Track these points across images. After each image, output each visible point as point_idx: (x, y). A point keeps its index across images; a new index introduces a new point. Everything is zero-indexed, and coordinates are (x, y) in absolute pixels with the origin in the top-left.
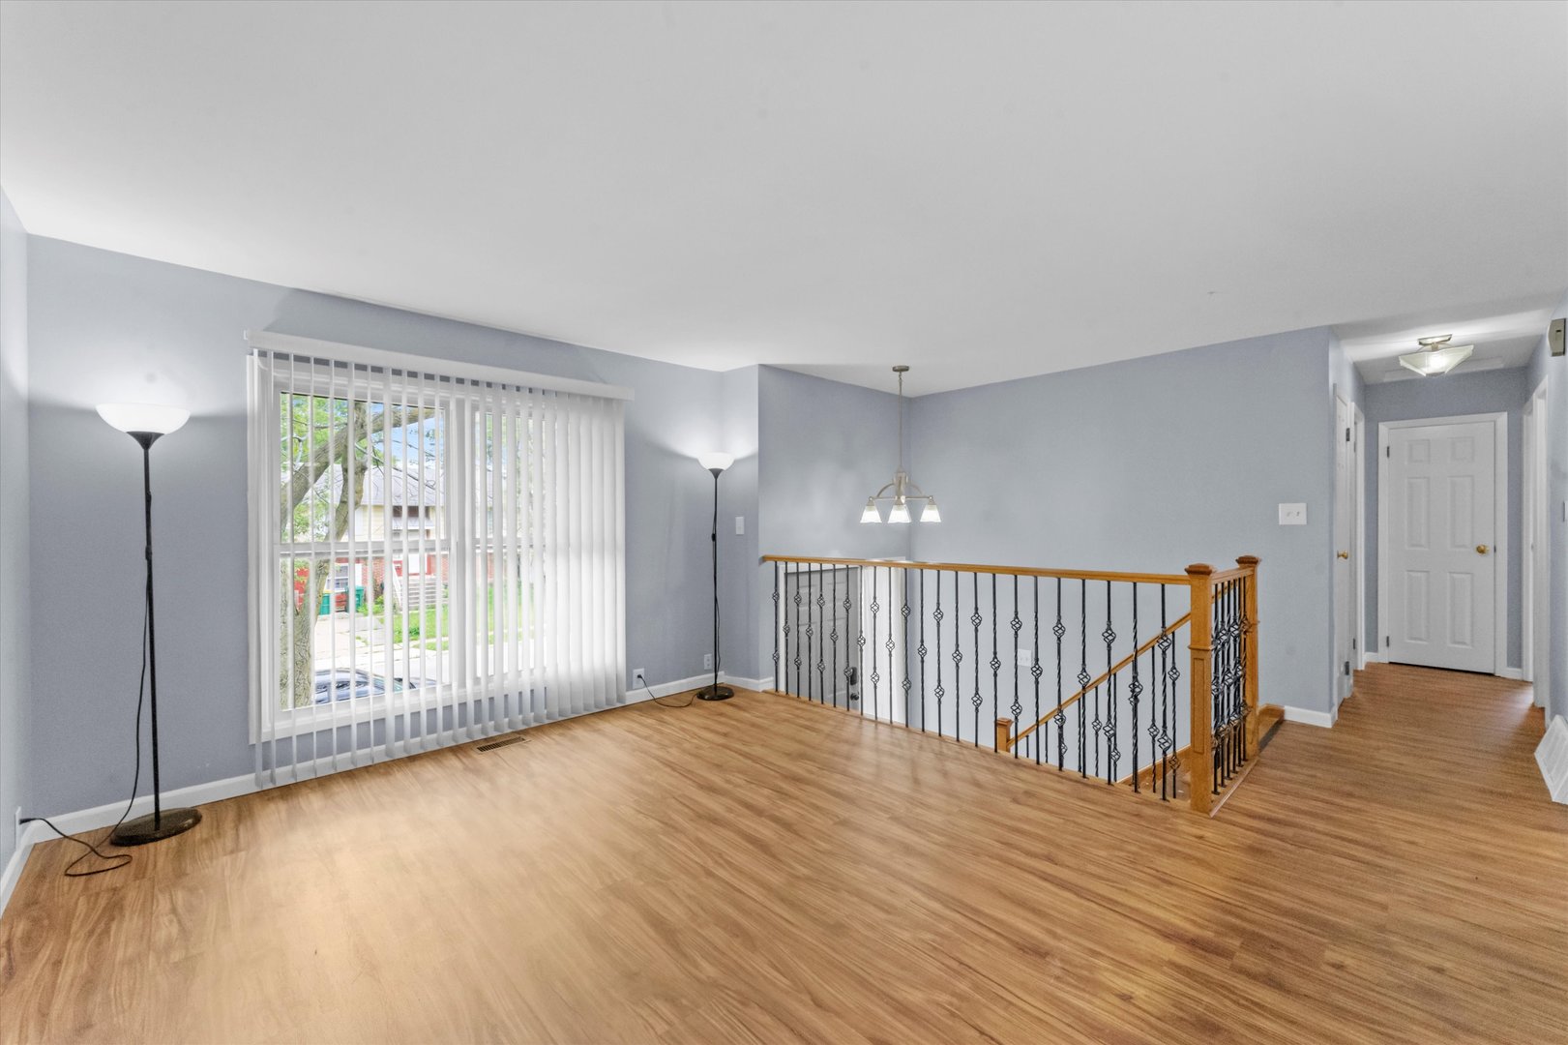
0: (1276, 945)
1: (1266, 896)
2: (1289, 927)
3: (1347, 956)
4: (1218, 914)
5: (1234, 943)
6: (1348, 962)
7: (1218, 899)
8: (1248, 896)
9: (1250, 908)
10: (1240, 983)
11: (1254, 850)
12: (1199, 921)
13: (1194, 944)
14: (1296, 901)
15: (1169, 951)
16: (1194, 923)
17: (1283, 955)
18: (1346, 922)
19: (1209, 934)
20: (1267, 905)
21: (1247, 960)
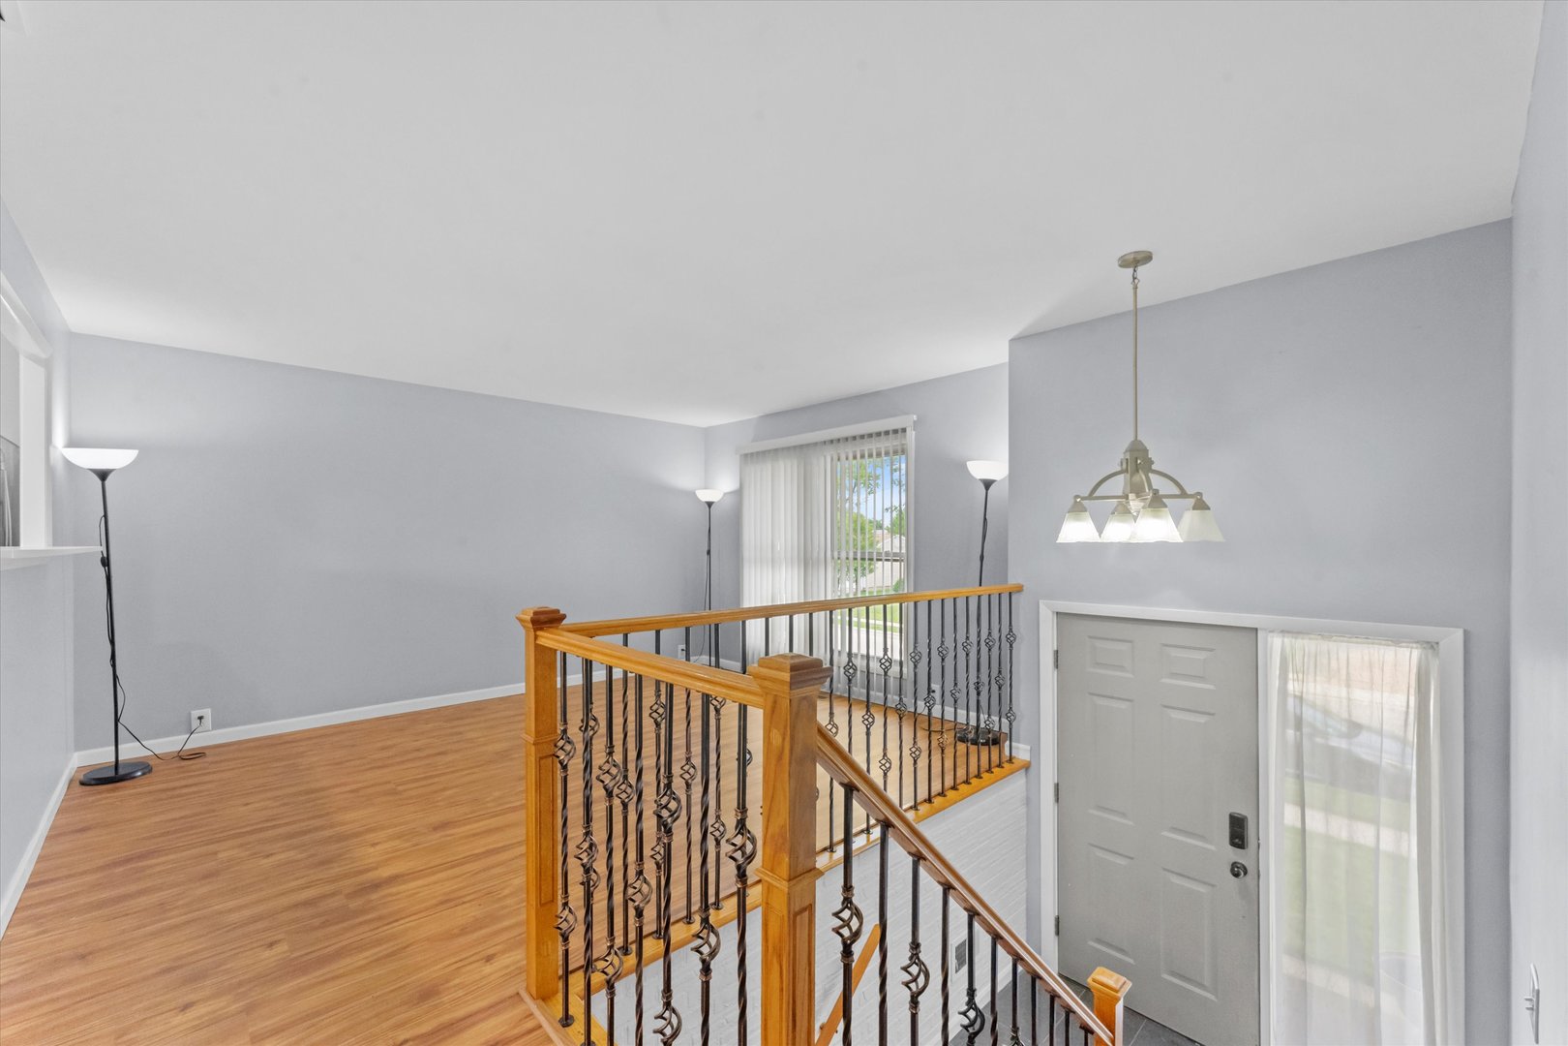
0: (324, 925)
1: (367, 954)
2: (327, 944)
3: (270, 957)
4: (384, 912)
5: (354, 904)
6: (267, 953)
7: (397, 921)
8: (379, 942)
9: (369, 934)
10: (328, 888)
11: (428, 994)
12: (390, 899)
13: (376, 886)
14: (341, 971)
15: (385, 872)
16: (391, 895)
17: (316, 922)
18: (284, 988)
19: (374, 896)
20: (360, 948)
21: (334, 903)
